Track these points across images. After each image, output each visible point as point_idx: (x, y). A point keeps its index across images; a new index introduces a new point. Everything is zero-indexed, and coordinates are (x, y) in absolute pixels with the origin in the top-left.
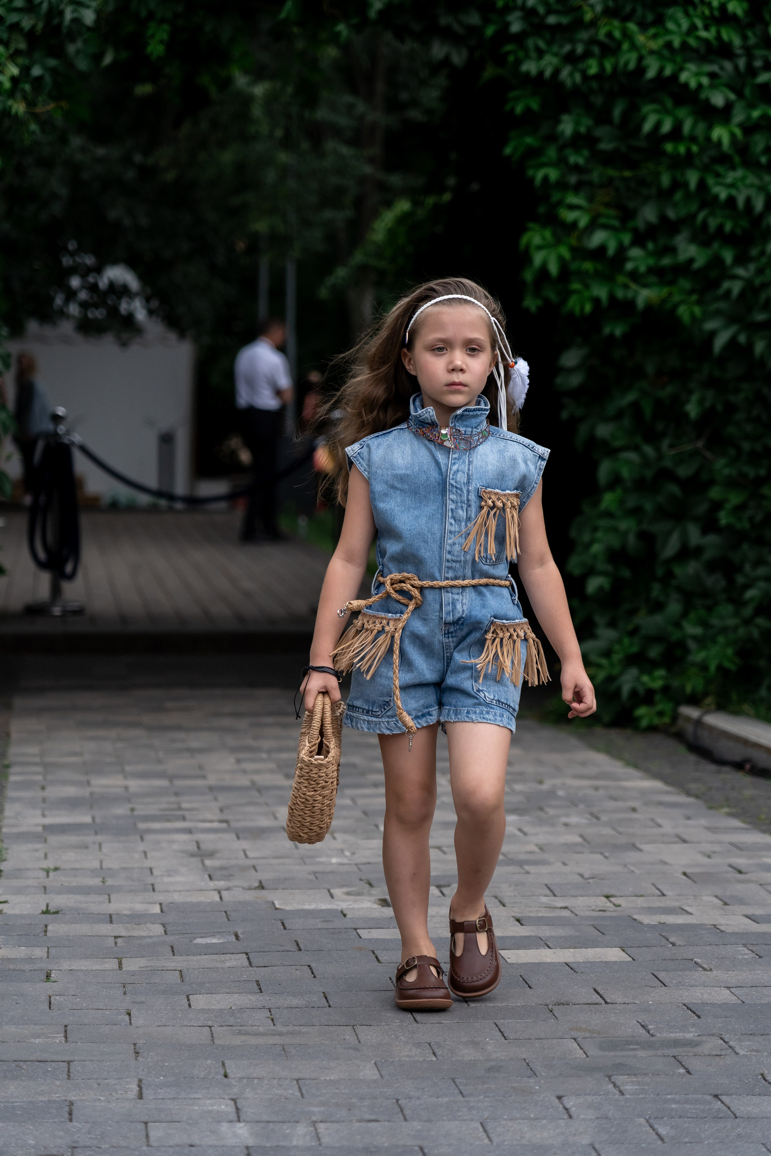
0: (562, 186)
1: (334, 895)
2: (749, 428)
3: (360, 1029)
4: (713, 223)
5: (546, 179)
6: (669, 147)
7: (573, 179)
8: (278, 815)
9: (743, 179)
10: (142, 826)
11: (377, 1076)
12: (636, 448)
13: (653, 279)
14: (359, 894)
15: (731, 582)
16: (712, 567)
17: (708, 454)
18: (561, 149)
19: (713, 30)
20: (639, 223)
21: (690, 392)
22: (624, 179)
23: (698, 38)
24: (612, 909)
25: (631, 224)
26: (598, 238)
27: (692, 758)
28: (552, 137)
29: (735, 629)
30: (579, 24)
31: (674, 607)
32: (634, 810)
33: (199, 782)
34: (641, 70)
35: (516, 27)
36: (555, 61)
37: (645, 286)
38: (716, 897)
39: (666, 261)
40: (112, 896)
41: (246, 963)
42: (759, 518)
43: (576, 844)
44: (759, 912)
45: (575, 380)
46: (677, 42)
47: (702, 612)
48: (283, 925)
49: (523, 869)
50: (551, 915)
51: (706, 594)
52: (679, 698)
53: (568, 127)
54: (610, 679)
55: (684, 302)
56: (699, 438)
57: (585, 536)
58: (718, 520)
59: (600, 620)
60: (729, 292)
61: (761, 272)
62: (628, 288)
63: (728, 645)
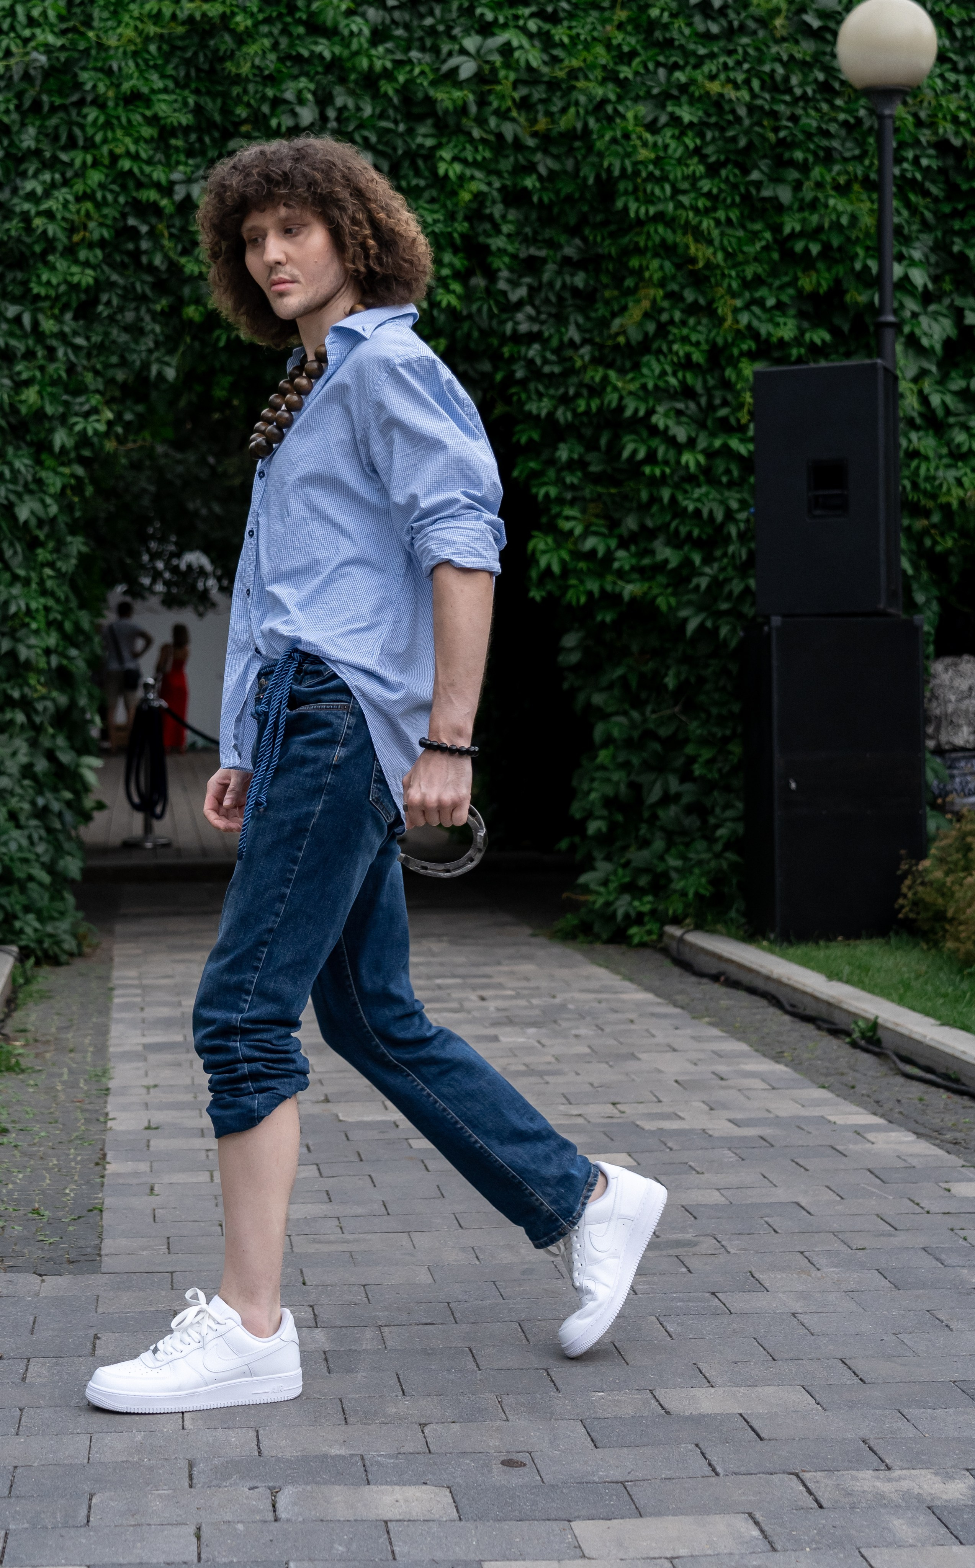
0: (560, 501)
2: (716, 696)
3: (416, 1236)
4: (683, 530)
5: (547, 495)
6: (647, 470)
7: (569, 496)
9: (707, 495)
11: (430, 1281)
12: (625, 713)
13: (635, 576)
15: (705, 822)
16: (689, 810)
17: (683, 718)
18: (559, 471)
20: (623, 531)
21: (668, 668)
22: (611, 495)
24: (617, 1116)
25: (617, 531)
26: (590, 543)
27: (676, 970)
28: (552, 462)
29: (707, 862)
30: (569, 371)
31: (659, 844)
32: (632, 1021)
34: (621, 408)
35: (520, 374)
36: (551, 402)
37: (629, 582)
38: (702, 1102)
39: (646, 561)
41: (317, 1174)
42: (726, 769)
43: (585, 1055)
44: (739, 1116)
45: (574, 658)
46: (650, 385)
47: (681, 848)
48: (346, 1135)
51: (684, 832)
52: (663, 919)
53: (563, 453)
54: (608, 904)
55: (661, 594)
56: (675, 704)
57: (585, 786)
58: (692, 772)
59: (598, 854)
60: (698, 587)
61: (723, 569)
62: (615, 583)
63: (702, 875)
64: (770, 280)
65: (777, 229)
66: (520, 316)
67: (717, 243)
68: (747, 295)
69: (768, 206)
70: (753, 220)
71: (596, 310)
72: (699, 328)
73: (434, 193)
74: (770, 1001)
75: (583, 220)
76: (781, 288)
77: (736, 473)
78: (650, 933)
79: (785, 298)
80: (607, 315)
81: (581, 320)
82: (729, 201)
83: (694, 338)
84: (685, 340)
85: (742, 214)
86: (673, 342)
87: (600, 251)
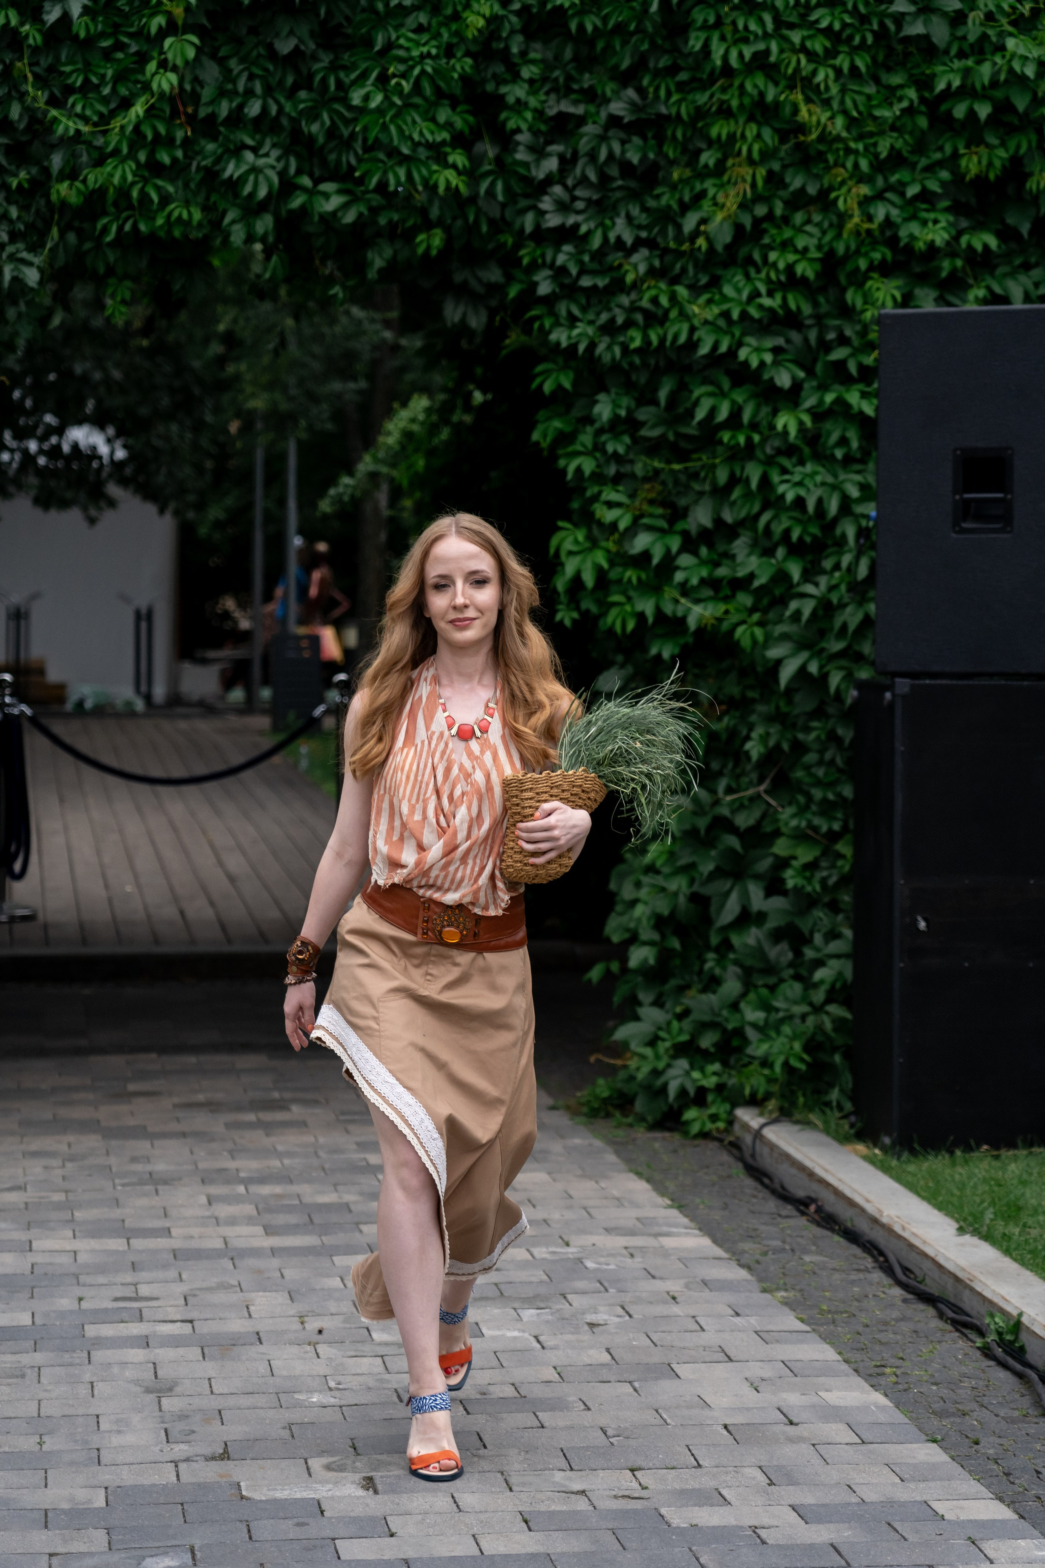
0: (598, 477)
1: (312, 1471)
2: (820, 772)
4: (778, 529)
5: (579, 470)
6: (726, 436)
7: (612, 470)
8: (252, 1308)
9: (813, 475)
10: (91, 1331)
13: (708, 592)
14: (341, 1469)
15: (798, 953)
16: (777, 936)
17: (773, 803)
18: (597, 434)
19: (778, 297)
20: (690, 526)
21: (751, 728)
22: (672, 471)
23: (761, 307)
24: (636, 1495)
25: (680, 526)
26: (642, 542)
27: (749, 1182)
28: (588, 420)
29: (804, 1017)
30: (618, 286)
32: (674, 1298)
33: (162, 1243)
34: (692, 345)
35: (544, 288)
36: (590, 331)
37: (697, 601)
38: (760, 1467)
39: (722, 572)
40: (49, 1472)
42: (831, 881)
43: (603, 1365)
44: (808, 1498)
46: (735, 312)
47: (764, 992)
48: (249, 1531)
49: (537, 1417)
50: (564, 1508)
51: (770, 969)
52: (736, 1099)
53: (604, 410)
54: (656, 1073)
55: (744, 622)
56: (761, 781)
57: (627, 892)
58: (783, 881)
59: (645, 997)
60: (797, 614)
61: (832, 588)
62: (677, 601)
63: (794, 1038)
64: (914, 158)
65: (924, 83)
66: (546, 204)
67: (835, 105)
68: (880, 182)
69: (912, 49)
70: (889, 70)
71: (658, 197)
72: (808, 228)
73: (423, 18)
74: (876, 1260)
75: (640, 64)
76: (929, 169)
77: (855, 444)
78: (714, 1118)
79: (934, 186)
80: (675, 207)
81: (635, 211)
82: (857, 40)
83: (800, 243)
84: (786, 245)
85: (874, 60)
86: (771, 248)
87: (663, 110)
